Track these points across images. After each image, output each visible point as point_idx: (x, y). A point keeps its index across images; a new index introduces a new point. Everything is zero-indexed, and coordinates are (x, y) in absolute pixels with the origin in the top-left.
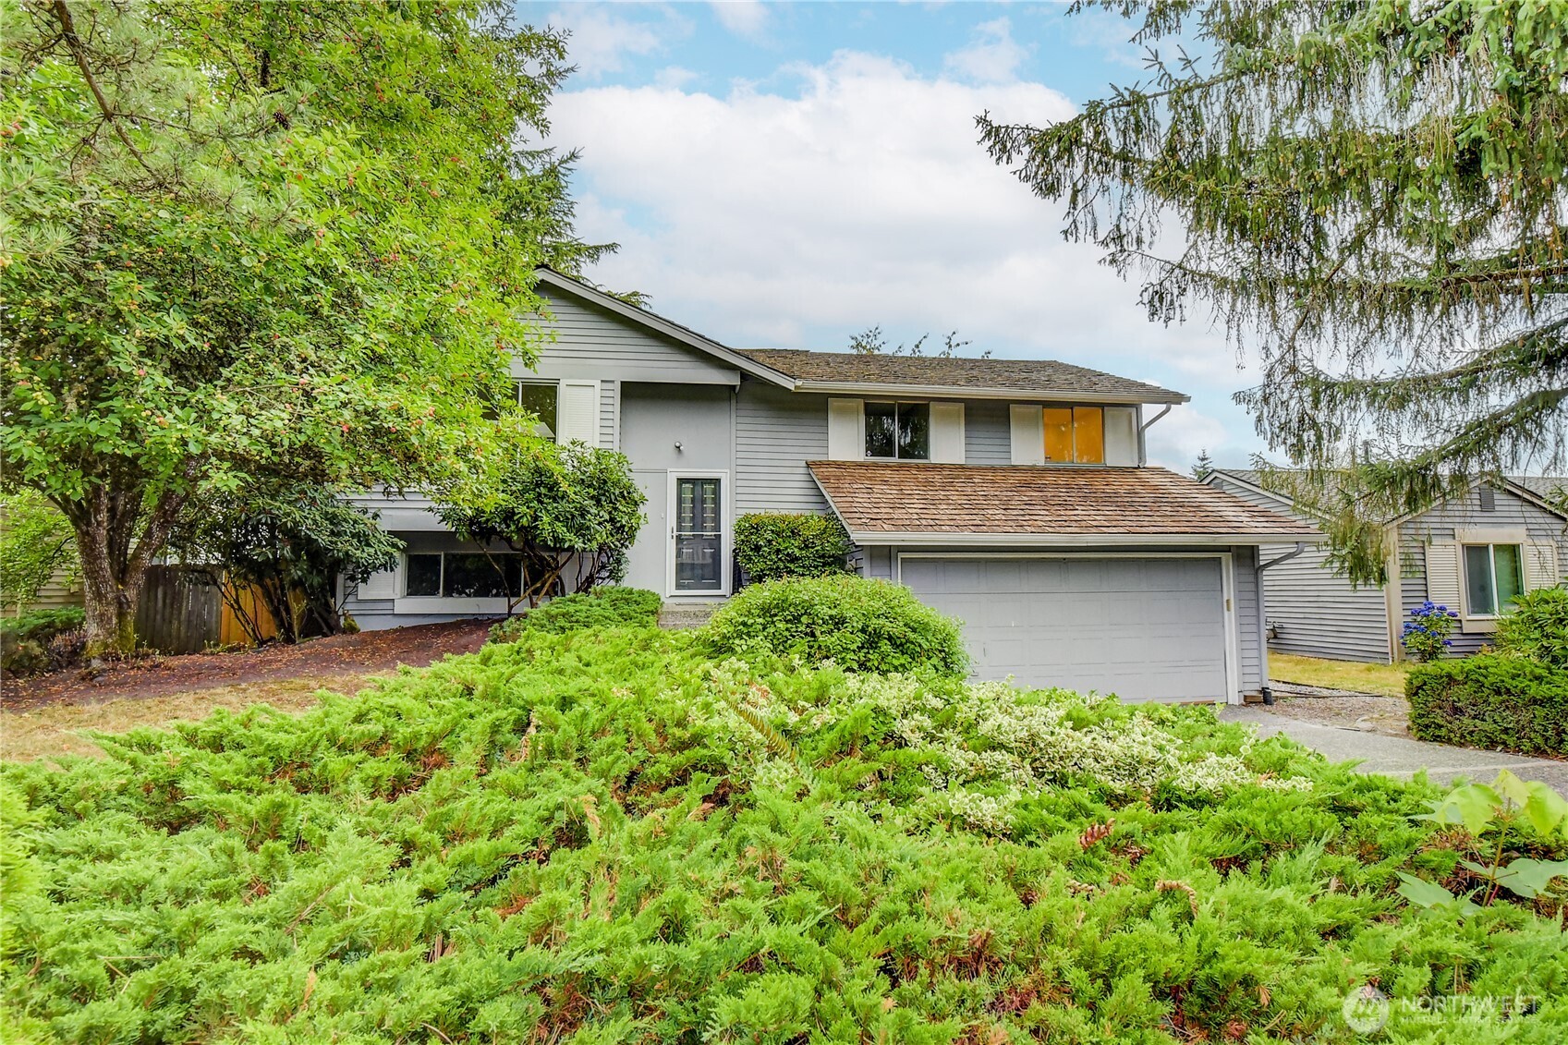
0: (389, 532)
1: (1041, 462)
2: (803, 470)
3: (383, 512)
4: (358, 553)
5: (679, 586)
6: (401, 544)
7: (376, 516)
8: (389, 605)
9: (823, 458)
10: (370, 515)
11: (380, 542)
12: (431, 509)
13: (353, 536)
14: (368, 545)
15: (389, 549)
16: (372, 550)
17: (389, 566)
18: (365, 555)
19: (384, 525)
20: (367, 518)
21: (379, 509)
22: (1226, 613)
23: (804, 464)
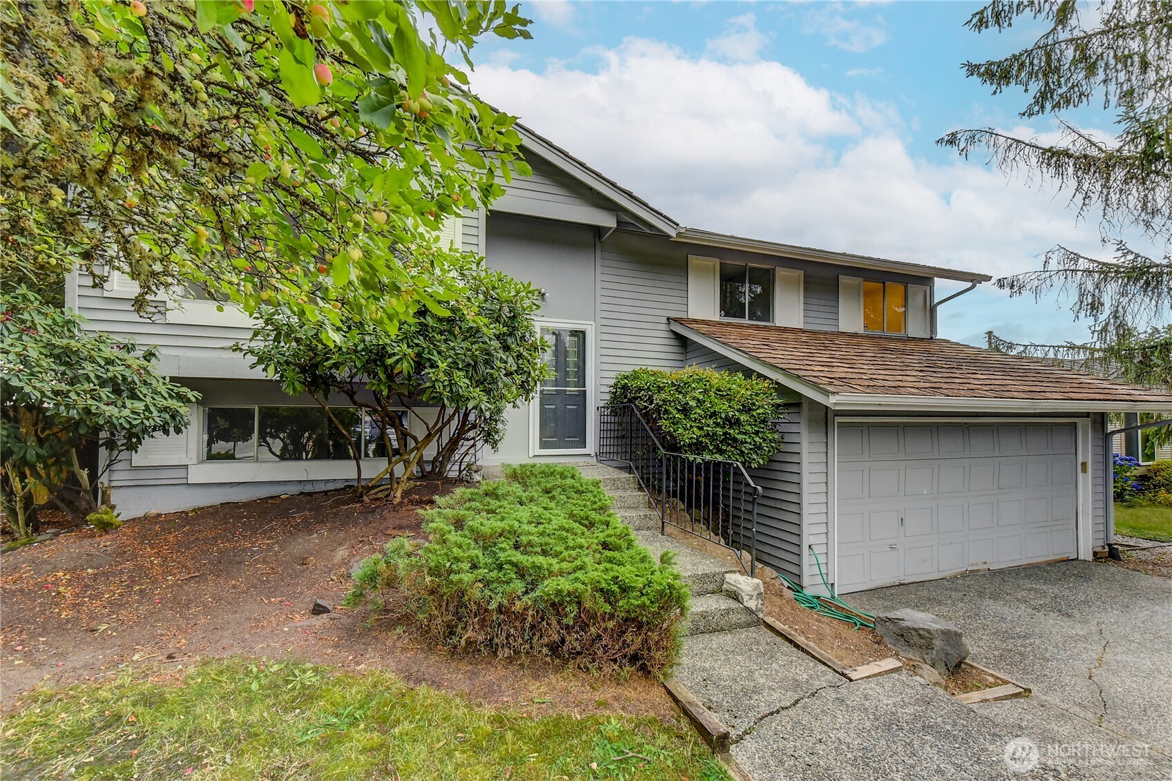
0: (173, 379)
1: (861, 331)
2: (664, 327)
3: (164, 351)
4: (111, 410)
5: (543, 445)
6: (191, 395)
7: (149, 356)
8: (181, 473)
9: (683, 316)
10: (139, 353)
11: (155, 392)
12: (236, 349)
13: (103, 384)
14: (133, 396)
15: (174, 404)
16: (139, 406)
17: (172, 424)
18: (126, 412)
19: (162, 368)
20: (134, 360)
21: (155, 347)
22: (1080, 475)
23: (665, 320)
